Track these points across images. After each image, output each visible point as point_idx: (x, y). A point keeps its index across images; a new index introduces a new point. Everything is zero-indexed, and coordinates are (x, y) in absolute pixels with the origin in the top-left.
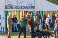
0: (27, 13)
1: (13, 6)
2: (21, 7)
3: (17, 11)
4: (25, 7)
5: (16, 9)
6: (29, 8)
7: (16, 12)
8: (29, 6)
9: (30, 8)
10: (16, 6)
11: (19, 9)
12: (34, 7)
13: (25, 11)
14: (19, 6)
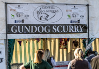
2: (50, 28)
3: (38, 40)
4: (61, 29)
6: (71, 29)
7: (35, 41)
8: (73, 25)
9: (76, 29)
10: (37, 26)
11: (44, 33)
12: (85, 28)
13: (60, 40)
14: (44, 26)
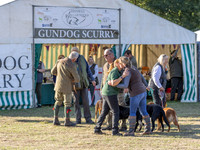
0: (96, 50)
1: (56, 30)
2: (80, 33)
3: (67, 45)
4: (91, 34)
5: (66, 37)
6: (101, 35)
7: (64, 47)
8: (104, 30)
10: (66, 30)
11: (73, 38)
13: (90, 45)
14: (73, 30)
